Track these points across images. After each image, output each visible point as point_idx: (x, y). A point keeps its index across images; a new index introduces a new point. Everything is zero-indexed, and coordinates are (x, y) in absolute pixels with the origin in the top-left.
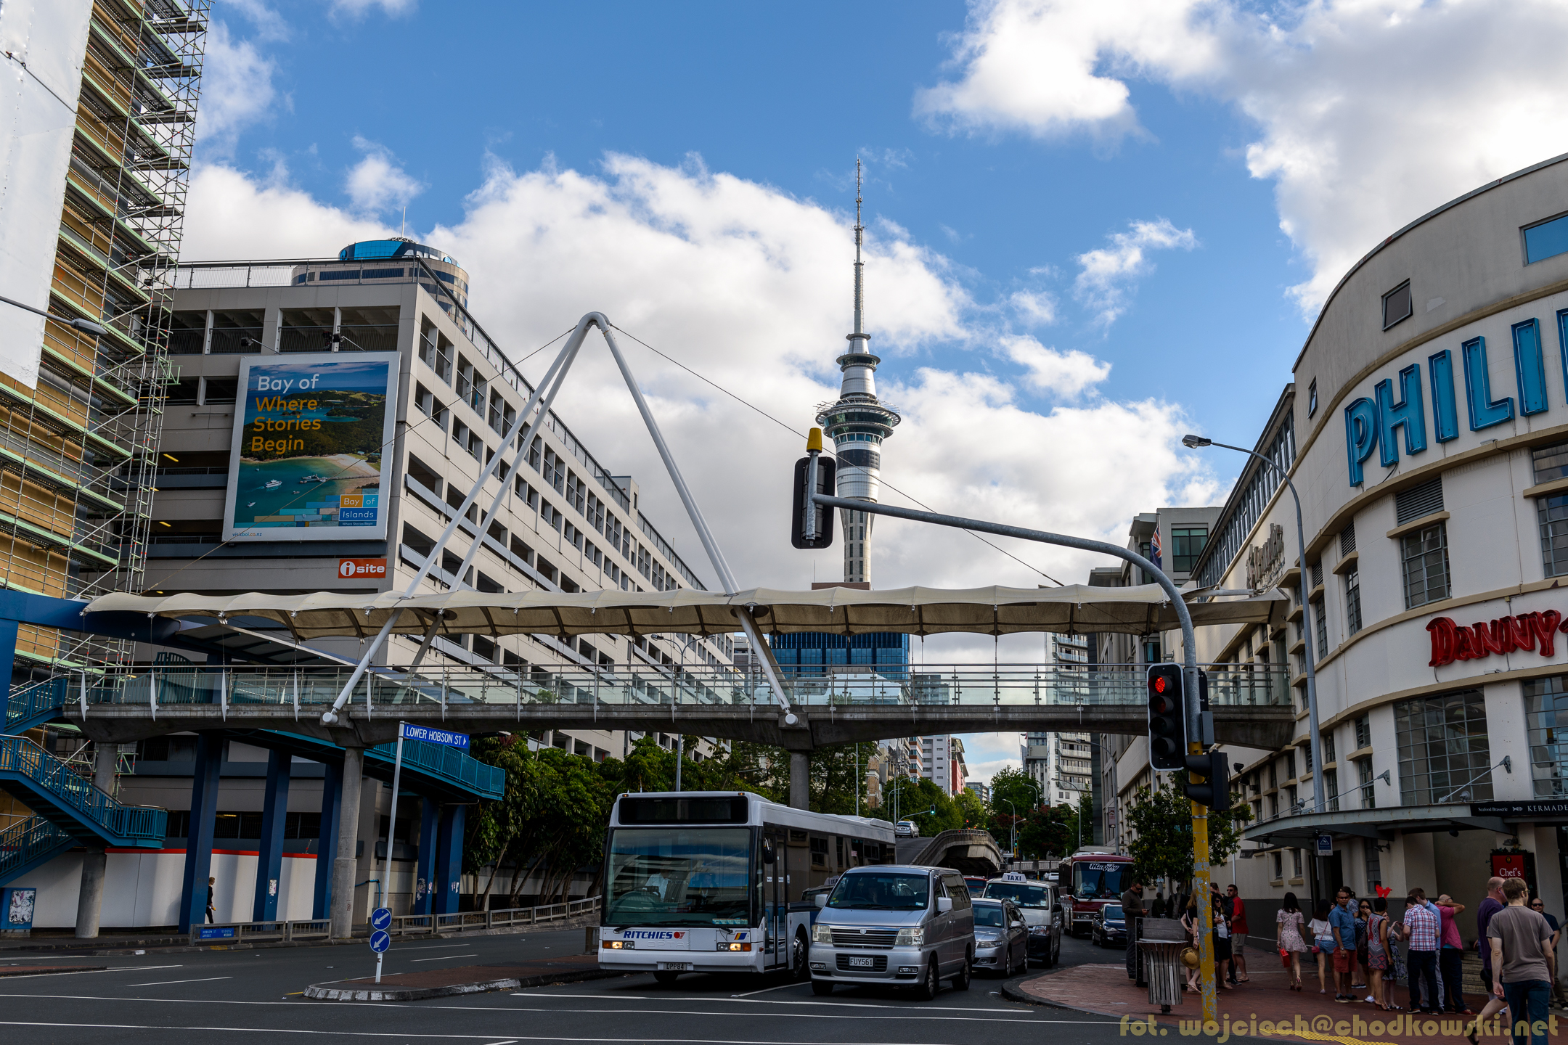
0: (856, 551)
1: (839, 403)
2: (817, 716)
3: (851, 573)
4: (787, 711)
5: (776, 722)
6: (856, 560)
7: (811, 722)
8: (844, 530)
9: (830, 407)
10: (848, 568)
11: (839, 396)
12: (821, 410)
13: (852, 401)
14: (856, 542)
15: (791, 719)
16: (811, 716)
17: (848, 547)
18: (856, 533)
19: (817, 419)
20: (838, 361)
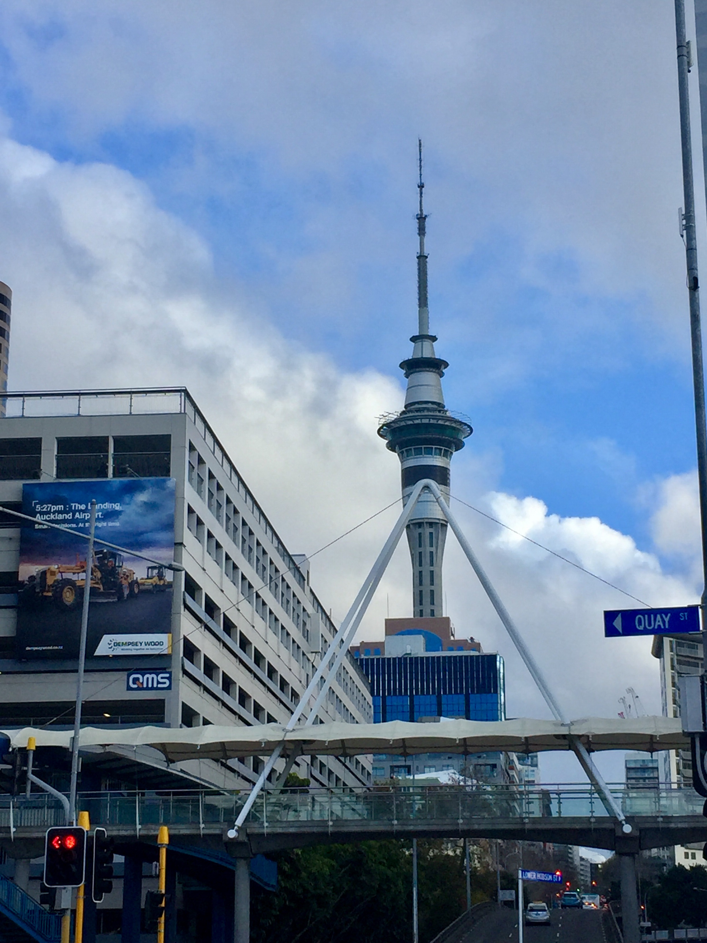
0: (426, 580)
1: (403, 413)
2: (648, 825)
3: (421, 604)
4: (624, 822)
5: (612, 831)
6: (426, 588)
7: (641, 831)
8: (412, 555)
9: (393, 417)
10: (418, 598)
11: (404, 406)
12: (383, 421)
13: (418, 410)
14: (426, 569)
15: (627, 829)
16: (642, 826)
17: (417, 574)
18: (426, 559)
19: (379, 431)
20: (402, 366)
